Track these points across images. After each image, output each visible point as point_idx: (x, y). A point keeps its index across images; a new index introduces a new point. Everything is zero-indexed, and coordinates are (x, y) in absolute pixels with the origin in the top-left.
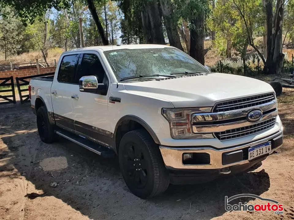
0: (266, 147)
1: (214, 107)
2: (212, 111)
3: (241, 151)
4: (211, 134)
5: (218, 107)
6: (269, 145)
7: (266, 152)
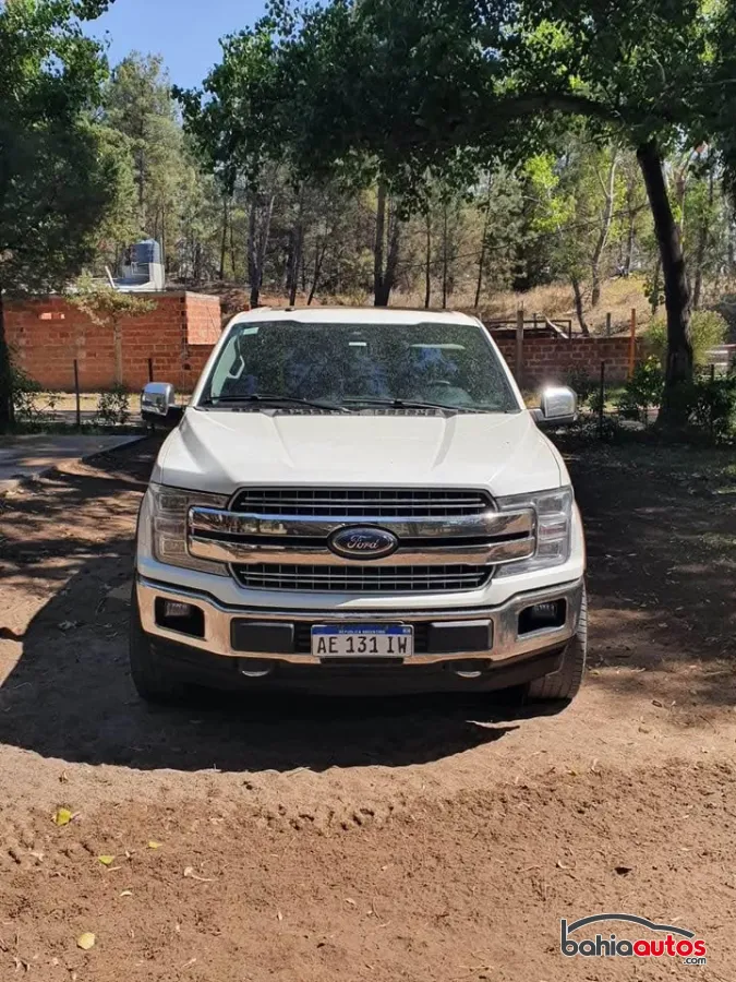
0: (390, 639)
1: (235, 497)
2: (229, 507)
3: (292, 626)
4: (223, 566)
5: (247, 498)
6: (402, 633)
7: (390, 651)
